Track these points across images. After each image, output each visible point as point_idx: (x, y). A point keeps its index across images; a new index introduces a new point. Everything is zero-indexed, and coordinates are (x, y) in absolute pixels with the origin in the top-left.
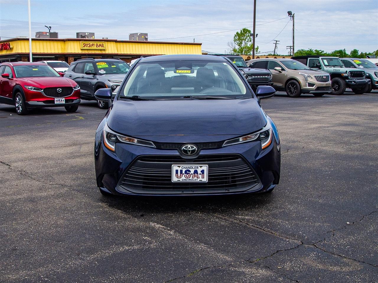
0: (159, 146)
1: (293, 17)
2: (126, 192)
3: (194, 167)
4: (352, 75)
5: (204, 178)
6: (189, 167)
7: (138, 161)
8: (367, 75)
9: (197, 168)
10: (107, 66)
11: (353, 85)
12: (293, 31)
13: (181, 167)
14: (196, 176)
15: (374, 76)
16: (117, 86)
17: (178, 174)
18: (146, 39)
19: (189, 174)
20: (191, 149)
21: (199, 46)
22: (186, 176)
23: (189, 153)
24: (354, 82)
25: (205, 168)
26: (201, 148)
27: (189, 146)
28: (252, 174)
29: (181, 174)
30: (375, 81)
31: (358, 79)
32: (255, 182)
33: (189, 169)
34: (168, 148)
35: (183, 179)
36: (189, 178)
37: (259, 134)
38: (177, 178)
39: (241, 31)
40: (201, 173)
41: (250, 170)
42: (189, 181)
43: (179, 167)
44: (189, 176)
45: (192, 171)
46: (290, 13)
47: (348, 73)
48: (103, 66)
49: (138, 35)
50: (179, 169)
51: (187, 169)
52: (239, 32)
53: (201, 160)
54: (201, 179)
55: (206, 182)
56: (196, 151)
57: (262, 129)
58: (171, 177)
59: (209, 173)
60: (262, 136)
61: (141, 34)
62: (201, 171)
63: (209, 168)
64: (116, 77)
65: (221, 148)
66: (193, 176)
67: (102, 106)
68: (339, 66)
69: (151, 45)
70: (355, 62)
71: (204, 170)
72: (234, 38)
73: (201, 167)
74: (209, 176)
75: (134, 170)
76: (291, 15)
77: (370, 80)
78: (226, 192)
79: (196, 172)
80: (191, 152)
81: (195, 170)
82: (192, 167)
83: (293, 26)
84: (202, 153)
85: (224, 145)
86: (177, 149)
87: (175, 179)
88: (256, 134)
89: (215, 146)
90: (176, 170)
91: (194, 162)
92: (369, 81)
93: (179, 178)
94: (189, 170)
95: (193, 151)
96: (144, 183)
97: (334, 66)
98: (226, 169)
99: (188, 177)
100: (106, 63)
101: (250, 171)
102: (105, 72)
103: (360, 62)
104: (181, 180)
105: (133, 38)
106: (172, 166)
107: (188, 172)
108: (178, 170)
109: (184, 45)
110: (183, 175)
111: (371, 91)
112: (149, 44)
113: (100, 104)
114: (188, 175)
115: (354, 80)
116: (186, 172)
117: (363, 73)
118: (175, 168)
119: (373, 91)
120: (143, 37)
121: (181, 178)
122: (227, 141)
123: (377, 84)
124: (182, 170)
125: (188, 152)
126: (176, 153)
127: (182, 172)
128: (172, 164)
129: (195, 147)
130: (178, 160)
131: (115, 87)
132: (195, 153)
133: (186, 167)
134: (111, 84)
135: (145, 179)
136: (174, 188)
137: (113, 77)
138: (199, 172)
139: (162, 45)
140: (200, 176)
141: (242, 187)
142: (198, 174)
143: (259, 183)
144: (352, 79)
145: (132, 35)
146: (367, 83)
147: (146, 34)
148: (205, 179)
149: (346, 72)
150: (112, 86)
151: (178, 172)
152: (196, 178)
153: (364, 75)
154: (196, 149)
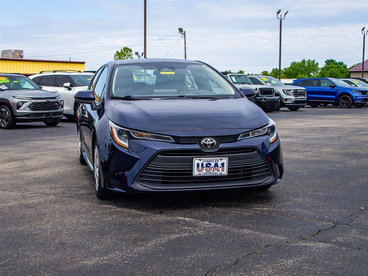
0: (178, 140)
1: (184, 34)
2: (145, 189)
3: (214, 160)
4: (262, 92)
5: (224, 171)
6: (210, 160)
7: (159, 156)
8: (277, 92)
9: (218, 161)
10: (8, 81)
11: (264, 103)
12: (185, 49)
13: (202, 160)
14: (216, 169)
15: (282, 93)
16: (23, 103)
17: (199, 167)
18: (22, 57)
19: (210, 167)
20: (210, 143)
21: (82, 65)
22: (207, 169)
23: (209, 147)
24: (264, 99)
25: (225, 161)
26: (219, 142)
27: (209, 139)
28: (266, 167)
29: (202, 168)
30: (284, 98)
31: (268, 97)
32: (268, 175)
33: (210, 162)
34: (187, 142)
35: (204, 172)
36: (210, 171)
37: (267, 129)
38: (199, 172)
39: (122, 50)
40: (221, 166)
41: (264, 162)
42: (209, 174)
43: (200, 160)
44: (210, 169)
45: (213, 164)
46: (181, 30)
47: (258, 90)
48: (4, 81)
49: (12, 52)
50: (200, 162)
51: (208, 162)
52: (120, 51)
53: (221, 153)
54: (221, 172)
55: (226, 175)
56: (215, 145)
57: (268, 124)
58: (192, 171)
59: (228, 166)
60: (269, 131)
61: (16, 51)
62: (222, 164)
63: (228, 161)
64: (21, 93)
65: (237, 141)
66: (213, 169)
67: (5, 125)
68: (247, 83)
69: (28, 64)
70: (261, 79)
71: (224, 163)
72: (115, 57)
73: (221, 160)
74: (229, 169)
75: (154, 165)
76: (182, 32)
77: (279, 97)
78: (244, 185)
79: (216, 165)
80: (210, 145)
81: (215, 163)
82: (213, 160)
83: (185, 43)
84: (222, 146)
85: (239, 139)
86: (197, 143)
87: (196, 173)
88: (265, 128)
89: (232, 139)
90: (197, 164)
91: (214, 155)
92: (279, 99)
93: (200, 172)
94: (210, 164)
95: (212, 145)
96: (163, 178)
97: (243, 83)
98: (244, 161)
99: (208, 170)
100: (7, 78)
101: (264, 164)
102: (7, 87)
103: (267, 80)
104: (202, 173)
105: (6, 55)
106: (194, 159)
107: (208, 165)
108: (199, 164)
109: (65, 64)
110: (204, 169)
111: (280, 110)
112: (25, 62)
113: (2, 124)
114: (208, 168)
115: (265, 97)
116: (206, 165)
117: (272, 90)
118: (196, 161)
119: (282, 109)
120: (17, 54)
121: (202, 171)
122: (242, 134)
123: (286, 102)
124: (203, 163)
125: (208, 145)
126: (197, 147)
127: (203, 165)
128: (193, 157)
129: (214, 141)
130: (199, 153)
131: (21, 104)
132: (215, 146)
133: (207, 160)
134: (16, 101)
135: (164, 174)
136: (193, 182)
137: (17, 93)
138: (219, 165)
139: (40, 63)
140: (221, 169)
141: (258, 180)
142: (218, 167)
143: (272, 175)
144: (262, 97)
145: (4, 52)
146: (277, 101)
147: (22, 51)
148: (225, 173)
149: (256, 89)
150: (17, 103)
151: (199, 166)
152: (216, 171)
153: (273, 92)
154: (216, 143)
